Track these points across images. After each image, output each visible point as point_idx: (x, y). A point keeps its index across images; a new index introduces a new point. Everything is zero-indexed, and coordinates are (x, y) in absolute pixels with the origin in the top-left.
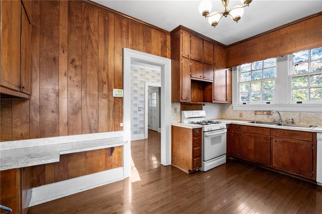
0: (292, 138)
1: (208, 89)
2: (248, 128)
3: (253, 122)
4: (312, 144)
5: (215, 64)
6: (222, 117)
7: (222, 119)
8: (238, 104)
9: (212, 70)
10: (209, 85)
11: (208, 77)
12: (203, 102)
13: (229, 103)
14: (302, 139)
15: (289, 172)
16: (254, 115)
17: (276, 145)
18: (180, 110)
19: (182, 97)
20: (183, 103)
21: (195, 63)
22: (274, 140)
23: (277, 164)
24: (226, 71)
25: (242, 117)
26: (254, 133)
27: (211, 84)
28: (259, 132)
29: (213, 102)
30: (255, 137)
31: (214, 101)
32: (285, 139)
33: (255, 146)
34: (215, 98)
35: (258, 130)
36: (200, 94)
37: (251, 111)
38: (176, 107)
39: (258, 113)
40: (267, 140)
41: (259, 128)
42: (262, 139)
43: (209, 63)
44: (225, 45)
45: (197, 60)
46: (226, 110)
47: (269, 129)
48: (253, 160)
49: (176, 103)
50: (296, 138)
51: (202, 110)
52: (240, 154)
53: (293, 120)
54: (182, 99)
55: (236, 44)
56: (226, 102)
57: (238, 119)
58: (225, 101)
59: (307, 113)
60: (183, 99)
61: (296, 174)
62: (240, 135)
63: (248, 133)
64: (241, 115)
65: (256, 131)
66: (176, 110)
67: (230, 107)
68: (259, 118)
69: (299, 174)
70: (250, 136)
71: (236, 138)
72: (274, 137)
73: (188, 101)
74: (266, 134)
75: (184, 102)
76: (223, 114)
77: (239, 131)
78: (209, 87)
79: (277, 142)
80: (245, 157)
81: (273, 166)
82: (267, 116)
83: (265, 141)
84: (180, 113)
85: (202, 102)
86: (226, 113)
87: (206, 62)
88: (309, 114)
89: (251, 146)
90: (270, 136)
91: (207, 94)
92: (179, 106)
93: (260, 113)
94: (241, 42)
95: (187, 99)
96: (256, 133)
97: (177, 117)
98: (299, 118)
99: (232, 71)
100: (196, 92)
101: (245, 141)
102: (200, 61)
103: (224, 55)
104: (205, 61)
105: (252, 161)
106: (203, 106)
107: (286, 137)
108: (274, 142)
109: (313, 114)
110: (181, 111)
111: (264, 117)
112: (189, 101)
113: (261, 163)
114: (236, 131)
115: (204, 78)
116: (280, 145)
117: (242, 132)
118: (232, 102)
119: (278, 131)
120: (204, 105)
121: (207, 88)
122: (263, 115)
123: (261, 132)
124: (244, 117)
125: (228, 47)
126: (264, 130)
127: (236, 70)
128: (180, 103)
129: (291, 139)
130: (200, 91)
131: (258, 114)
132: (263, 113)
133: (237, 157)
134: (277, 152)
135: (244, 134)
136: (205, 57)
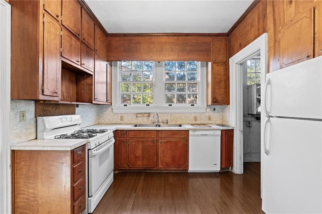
0: (174, 137)
1: (85, 83)
2: (135, 133)
3: (136, 126)
4: (186, 140)
5: (96, 50)
6: (99, 122)
7: (99, 124)
8: (118, 106)
9: (92, 56)
10: (87, 78)
11: (87, 65)
12: (77, 102)
13: (109, 105)
14: (180, 137)
15: (171, 169)
16: (135, 117)
17: (162, 146)
18: (33, 115)
19: (43, 91)
20: (41, 102)
21: (68, 34)
22: (160, 141)
23: (162, 165)
24: (107, 64)
25: (123, 121)
26: (142, 137)
27: (91, 77)
28: (146, 135)
29: (94, 102)
30: (143, 142)
31: (94, 100)
32: (168, 139)
33: (143, 151)
34: (95, 98)
35: (146, 133)
36: (72, 90)
37: (133, 113)
38: (23, 110)
39: (139, 115)
40: (154, 143)
41: (147, 131)
42: (150, 142)
43: (89, 46)
44: (106, 32)
45: (73, 32)
46: (104, 113)
47: (156, 131)
48: (141, 167)
49: (23, 102)
50: (176, 137)
51: (75, 114)
52: (127, 164)
53: (167, 120)
54: (43, 94)
55: (120, 35)
56: (106, 103)
57: (119, 123)
58: (106, 101)
59: (175, 114)
60: (45, 93)
61: (176, 169)
62: (127, 142)
63: (135, 139)
64: (122, 118)
65: (144, 135)
66: (23, 115)
67: (110, 109)
68: (140, 120)
69: (178, 168)
70: (138, 141)
71: (123, 147)
72: (160, 139)
73: (56, 99)
74: (153, 137)
75: (44, 101)
76: (100, 118)
77: (125, 137)
78: (88, 81)
79: (162, 143)
80: (133, 167)
81: (159, 167)
82: (147, 118)
83: (152, 144)
84: (33, 122)
85: (74, 102)
86: (104, 117)
87: (85, 42)
88: (176, 115)
89: (139, 153)
90: (156, 139)
91: (83, 91)
92: (30, 108)
93: (141, 115)
94: (125, 35)
95: (55, 95)
96: (144, 137)
97: (27, 129)
98: (170, 118)
99: (112, 67)
100: (66, 85)
101: (133, 148)
102: (77, 36)
103: (105, 44)
104: (84, 39)
105: (139, 169)
106: (76, 108)
107: (169, 137)
108: (160, 144)
109: (179, 115)
110: (36, 117)
111: (144, 119)
112: (58, 99)
113: (148, 168)
114: (122, 137)
115: (82, 66)
116: (164, 145)
117: (129, 138)
118: (111, 103)
119: (163, 132)
120: (77, 106)
121: (83, 82)
122: (144, 118)
123: (148, 135)
124: (126, 120)
125: (110, 36)
126: (151, 132)
127: (117, 66)
128: (33, 102)
129: (172, 139)
130: (71, 85)
131: (139, 117)
132: (143, 115)
133: (124, 168)
134: (162, 153)
135: (132, 141)
136: (83, 34)
